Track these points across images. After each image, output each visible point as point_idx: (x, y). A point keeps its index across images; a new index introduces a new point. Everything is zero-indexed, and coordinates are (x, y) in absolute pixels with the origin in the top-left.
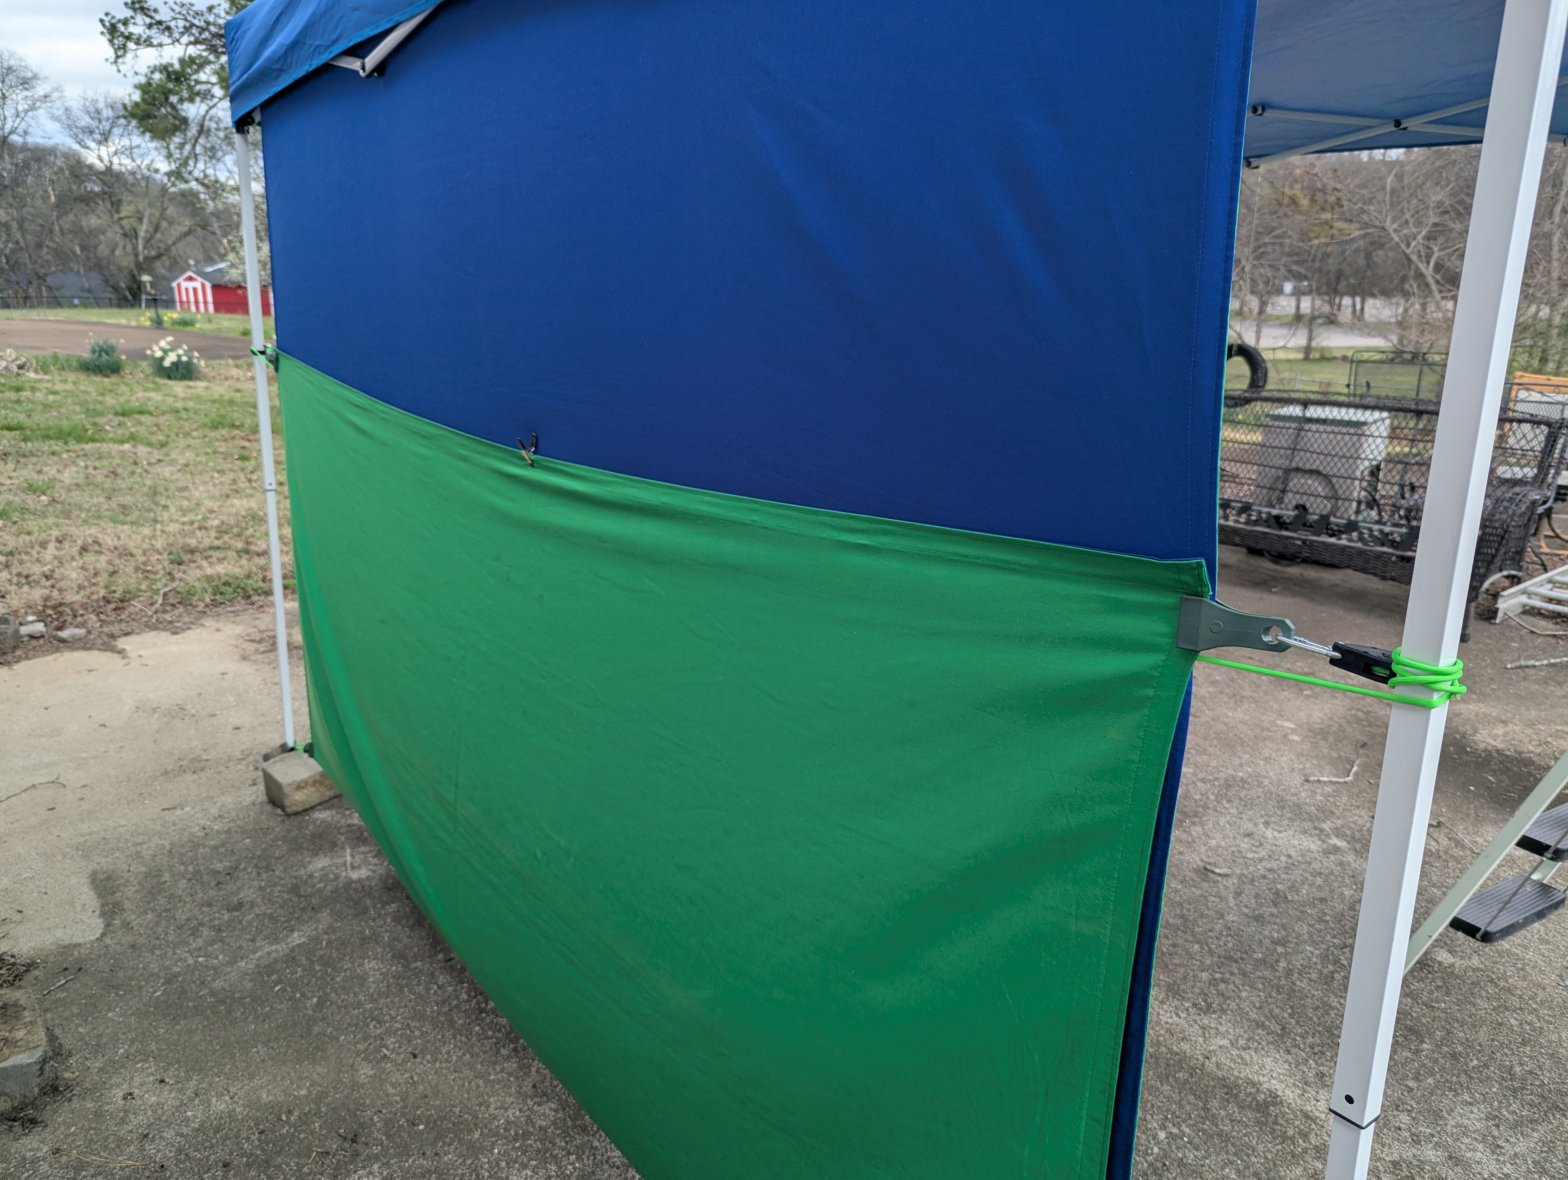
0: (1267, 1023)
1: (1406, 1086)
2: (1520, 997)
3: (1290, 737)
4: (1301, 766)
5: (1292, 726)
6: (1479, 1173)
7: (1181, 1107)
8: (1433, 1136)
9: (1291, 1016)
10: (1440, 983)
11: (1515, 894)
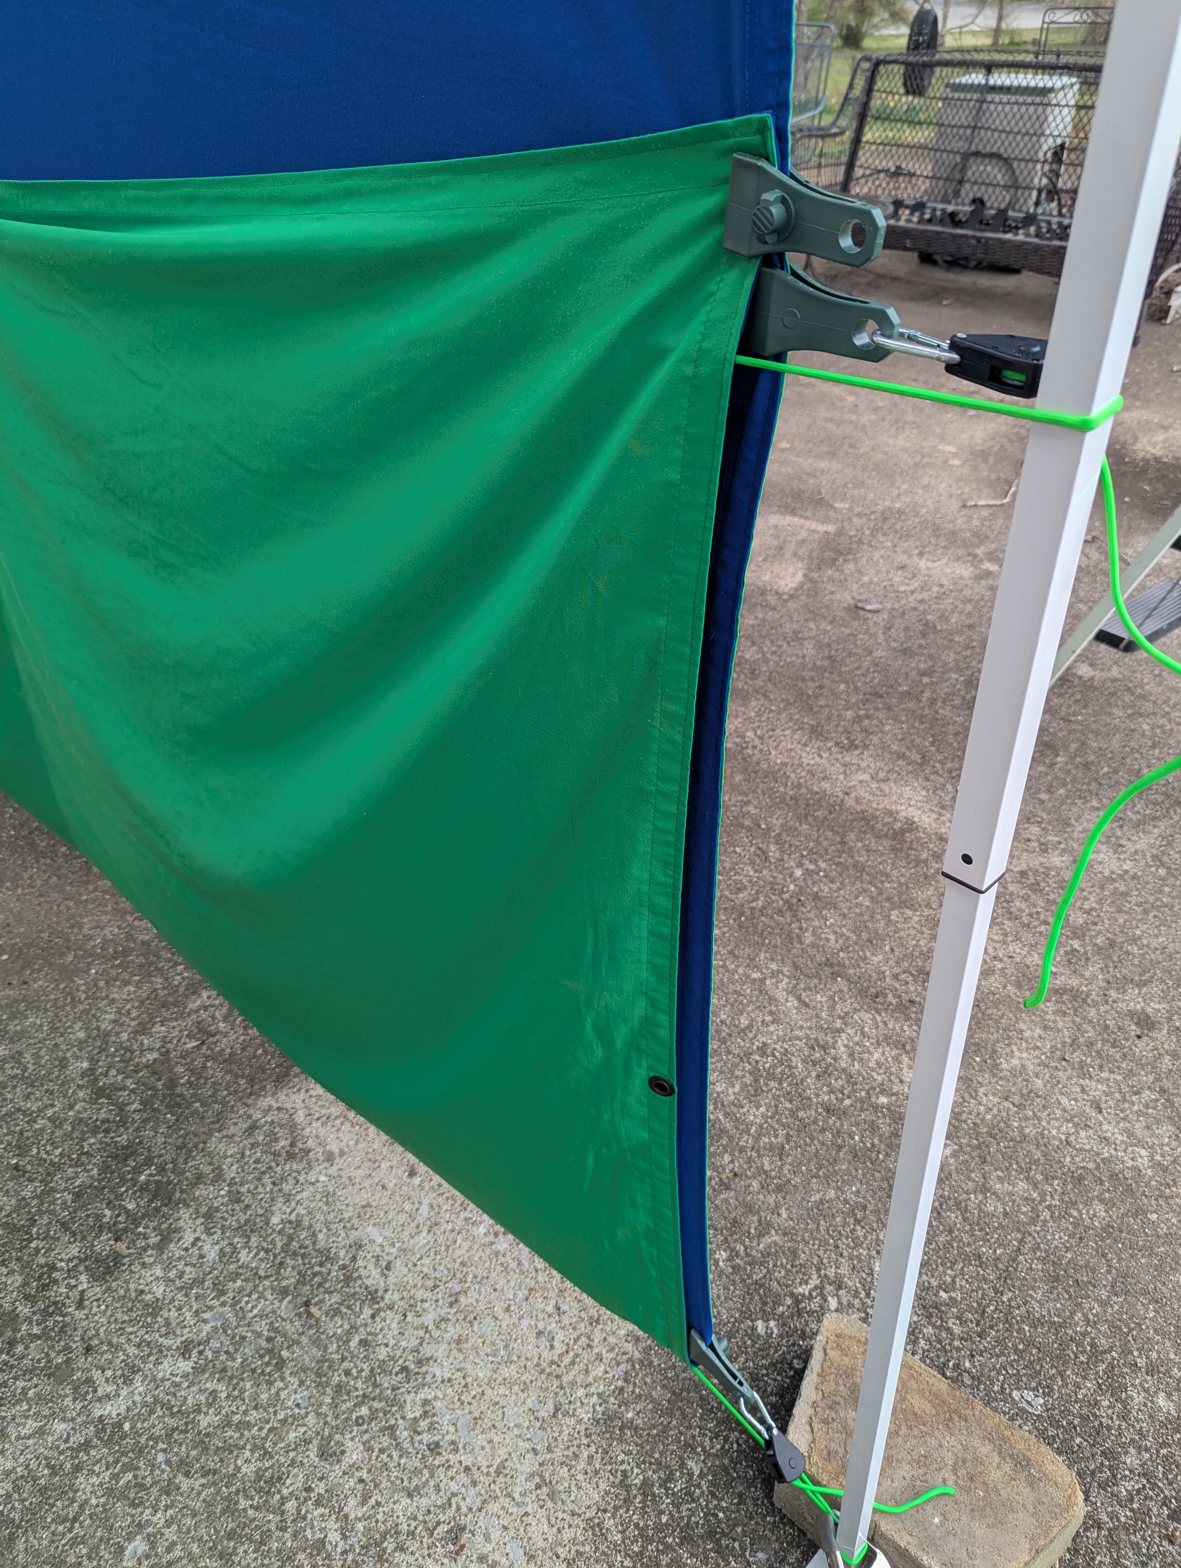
0: (908, 754)
1: (1039, 799)
2: (1155, 702)
3: (951, 462)
4: (959, 492)
5: (954, 450)
6: (1101, 873)
7: (818, 843)
8: (1060, 843)
9: (932, 744)
10: (1078, 697)
11: (1163, 599)
